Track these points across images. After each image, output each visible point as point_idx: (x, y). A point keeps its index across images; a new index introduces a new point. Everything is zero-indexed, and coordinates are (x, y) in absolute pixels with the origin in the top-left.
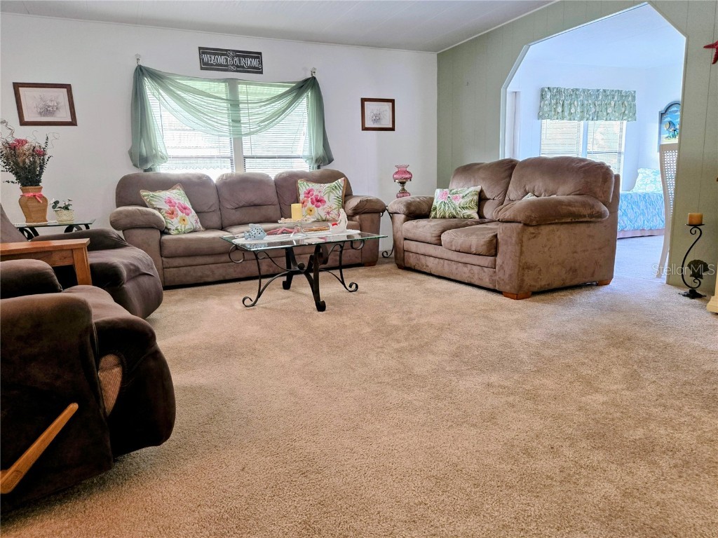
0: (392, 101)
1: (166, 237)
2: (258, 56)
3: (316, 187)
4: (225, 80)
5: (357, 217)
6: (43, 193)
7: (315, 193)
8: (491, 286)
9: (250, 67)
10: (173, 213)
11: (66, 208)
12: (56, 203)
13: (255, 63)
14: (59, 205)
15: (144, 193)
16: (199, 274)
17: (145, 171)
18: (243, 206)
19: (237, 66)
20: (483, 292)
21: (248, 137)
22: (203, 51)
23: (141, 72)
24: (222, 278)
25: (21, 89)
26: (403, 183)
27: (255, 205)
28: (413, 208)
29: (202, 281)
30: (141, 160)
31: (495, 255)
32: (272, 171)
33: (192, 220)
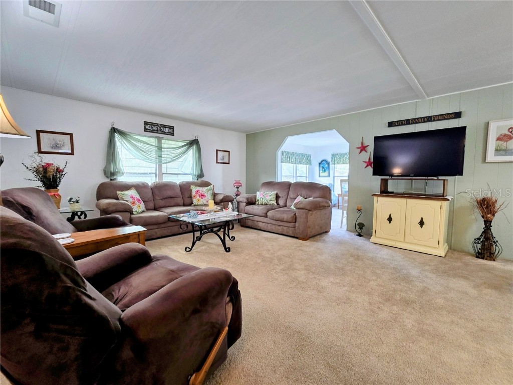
0: (229, 152)
1: (132, 216)
2: (172, 128)
3: (200, 189)
4: (156, 137)
5: (222, 204)
6: (59, 192)
7: (200, 192)
8: (293, 235)
9: (168, 132)
10: (134, 203)
11: (77, 202)
12: (71, 199)
13: (171, 130)
14: (72, 200)
15: (119, 192)
16: (150, 235)
17: (111, 180)
18: (166, 198)
19: (162, 132)
20: (289, 238)
21: (165, 164)
22: (146, 123)
23: (114, 130)
24: (160, 236)
25: (41, 134)
26: (238, 188)
27: (171, 198)
28: (250, 200)
29: (150, 238)
30: (111, 174)
31: (295, 222)
32: (178, 180)
33: (142, 206)
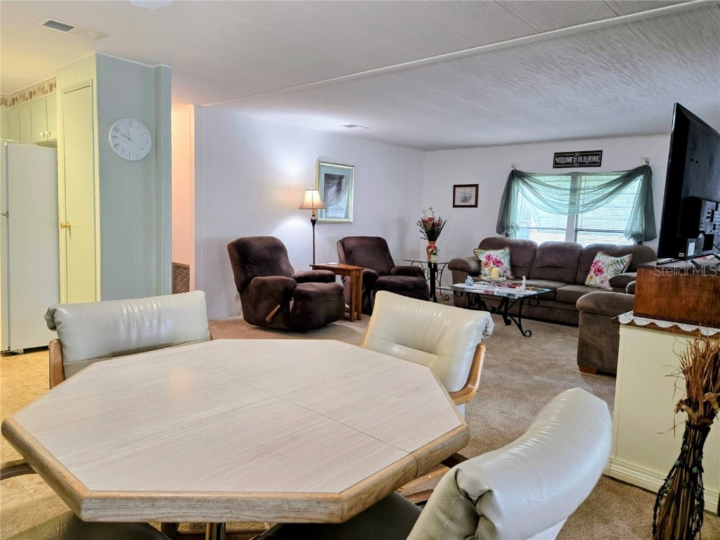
4: (569, 174)
7: (599, 264)
10: (486, 264)
15: (476, 251)
17: (505, 236)
23: (514, 175)
25: (456, 188)
33: (501, 270)
